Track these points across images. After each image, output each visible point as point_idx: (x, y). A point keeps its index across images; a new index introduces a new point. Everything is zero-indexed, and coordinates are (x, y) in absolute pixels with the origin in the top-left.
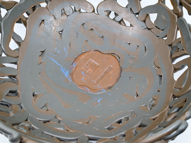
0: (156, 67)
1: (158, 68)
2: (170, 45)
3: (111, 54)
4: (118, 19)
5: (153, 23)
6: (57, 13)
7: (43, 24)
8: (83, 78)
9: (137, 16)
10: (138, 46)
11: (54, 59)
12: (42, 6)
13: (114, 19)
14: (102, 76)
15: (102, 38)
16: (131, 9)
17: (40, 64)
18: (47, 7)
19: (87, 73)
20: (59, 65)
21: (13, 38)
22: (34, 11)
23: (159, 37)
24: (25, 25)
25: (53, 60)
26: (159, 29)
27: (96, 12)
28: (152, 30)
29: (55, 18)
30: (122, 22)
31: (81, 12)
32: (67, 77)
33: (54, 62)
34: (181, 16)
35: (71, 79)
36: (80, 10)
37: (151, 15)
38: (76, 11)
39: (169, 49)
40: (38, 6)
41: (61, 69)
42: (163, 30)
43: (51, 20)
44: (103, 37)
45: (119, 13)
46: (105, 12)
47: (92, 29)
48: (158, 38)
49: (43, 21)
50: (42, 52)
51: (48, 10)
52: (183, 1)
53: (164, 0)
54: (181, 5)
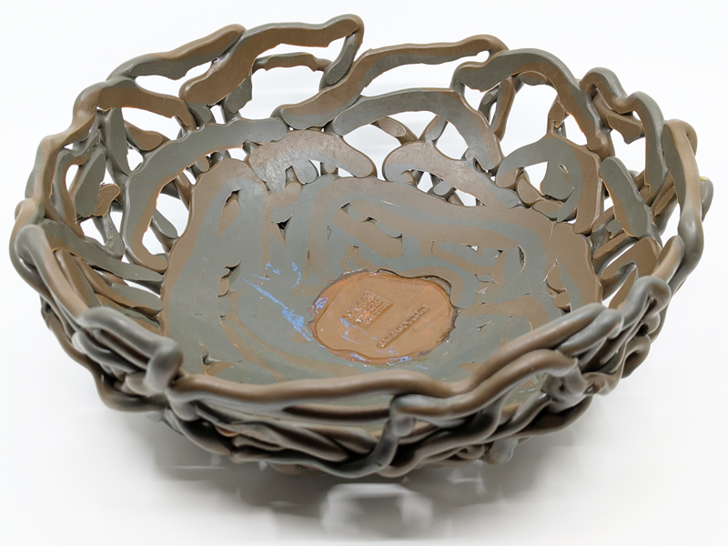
0: (552, 291)
1: (558, 292)
2: (588, 234)
3: (426, 277)
4: (443, 189)
5: (539, 189)
6: (274, 175)
7: (234, 202)
8: (347, 333)
9: (493, 178)
10: (501, 251)
11: (263, 287)
12: (232, 157)
13: (431, 192)
14: (401, 329)
15: (398, 240)
16: (476, 163)
17: (225, 297)
18: (247, 161)
19: (358, 323)
20: (277, 301)
21: (152, 225)
22: (211, 165)
23: (555, 220)
24: (188, 201)
25: (261, 290)
26: (555, 199)
27: (380, 176)
28: (535, 206)
29: (268, 190)
30: (452, 199)
31: (339, 178)
32: (300, 330)
33: (262, 295)
34: (609, 155)
35: (311, 335)
36: (336, 172)
37: (528, 169)
38: (326, 173)
39: (586, 243)
40: (223, 152)
41: (283, 312)
42: (564, 201)
43: (256, 192)
44: (401, 237)
45: (442, 174)
46: (406, 174)
47: (371, 219)
48: (553, 223)
49: (235, 196)
50: (232, 269)
51: (250, 166)
52: (609, 113)
53: (562, 126)
54: (606, 126)
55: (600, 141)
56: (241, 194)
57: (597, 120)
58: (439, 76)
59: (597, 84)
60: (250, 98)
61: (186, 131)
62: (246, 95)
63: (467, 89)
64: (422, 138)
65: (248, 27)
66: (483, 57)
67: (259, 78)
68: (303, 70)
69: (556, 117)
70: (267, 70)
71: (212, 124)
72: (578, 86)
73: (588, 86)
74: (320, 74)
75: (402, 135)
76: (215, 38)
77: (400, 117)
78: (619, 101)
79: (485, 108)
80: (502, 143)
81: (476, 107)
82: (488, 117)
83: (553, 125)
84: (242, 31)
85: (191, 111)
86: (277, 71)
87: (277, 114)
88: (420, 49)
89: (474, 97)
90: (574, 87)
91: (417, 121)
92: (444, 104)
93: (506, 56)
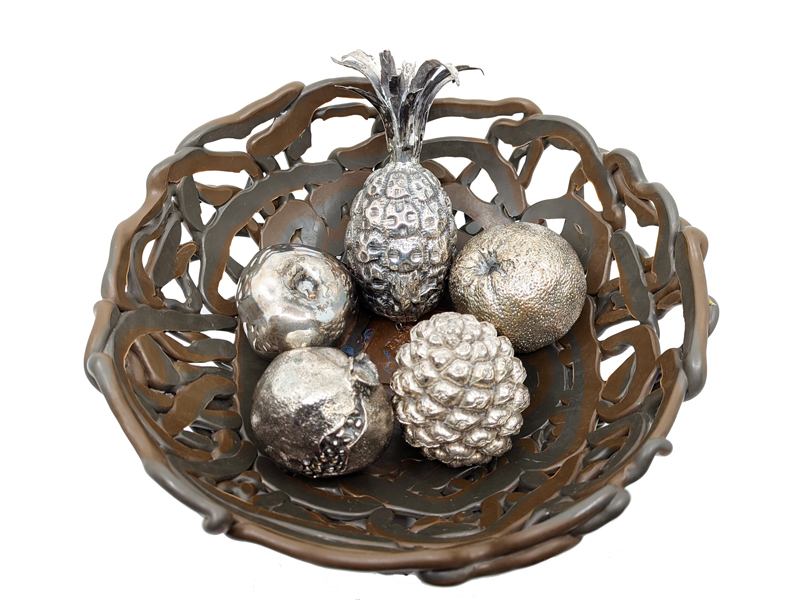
2: (592, 295)
7: (297, 239)
12: (296, 198)
13: (464, 228)
16: (503, 207)
18: (307, 200)
21: (227, 271)
22: (277, 208)
24: (257, 240)
29: (327, 225)
34: (621, 228)
39: (592, 303)
40: (287, 196)
43: (316, 229)
45: (474, 215)
49: (298, 233)
51: (311, 206)
52: (627, 193)
53: (582, 189)
54: (621, 200)
55: (614, 214)
56: (303, 231)
57: (615, 192)
58: (477, 129)
59: (620, 165)
60: (310, 145)
61: (254, 180)
62: (306, 143)
63: (500, 142)
64: (459, 180)
65: (307, 84)
66: (518, 117)
67: (317, 126)
68: (357, 119)
69: (577, 180)
70: (324, 120)
71: (277, 172)
72: (601, 160)
73: (611, 164)
74: (372, 121)
75: (442, 176)
76: (276, 97)
77: (441, 161)
78: (639, 184)
79: (515, 160)
80: (528, 191)
81: (507, 158)
82: (516, 167)
83: (573, 187)
84: (301, 87)
85: (257, 163)
86: (334, 121)
87: (333, 156)
88: (461, 105)
89: (506, 150)
90: (598, 161)
91: (456, 165)
92: (480, 154)
93: (539, 121)
